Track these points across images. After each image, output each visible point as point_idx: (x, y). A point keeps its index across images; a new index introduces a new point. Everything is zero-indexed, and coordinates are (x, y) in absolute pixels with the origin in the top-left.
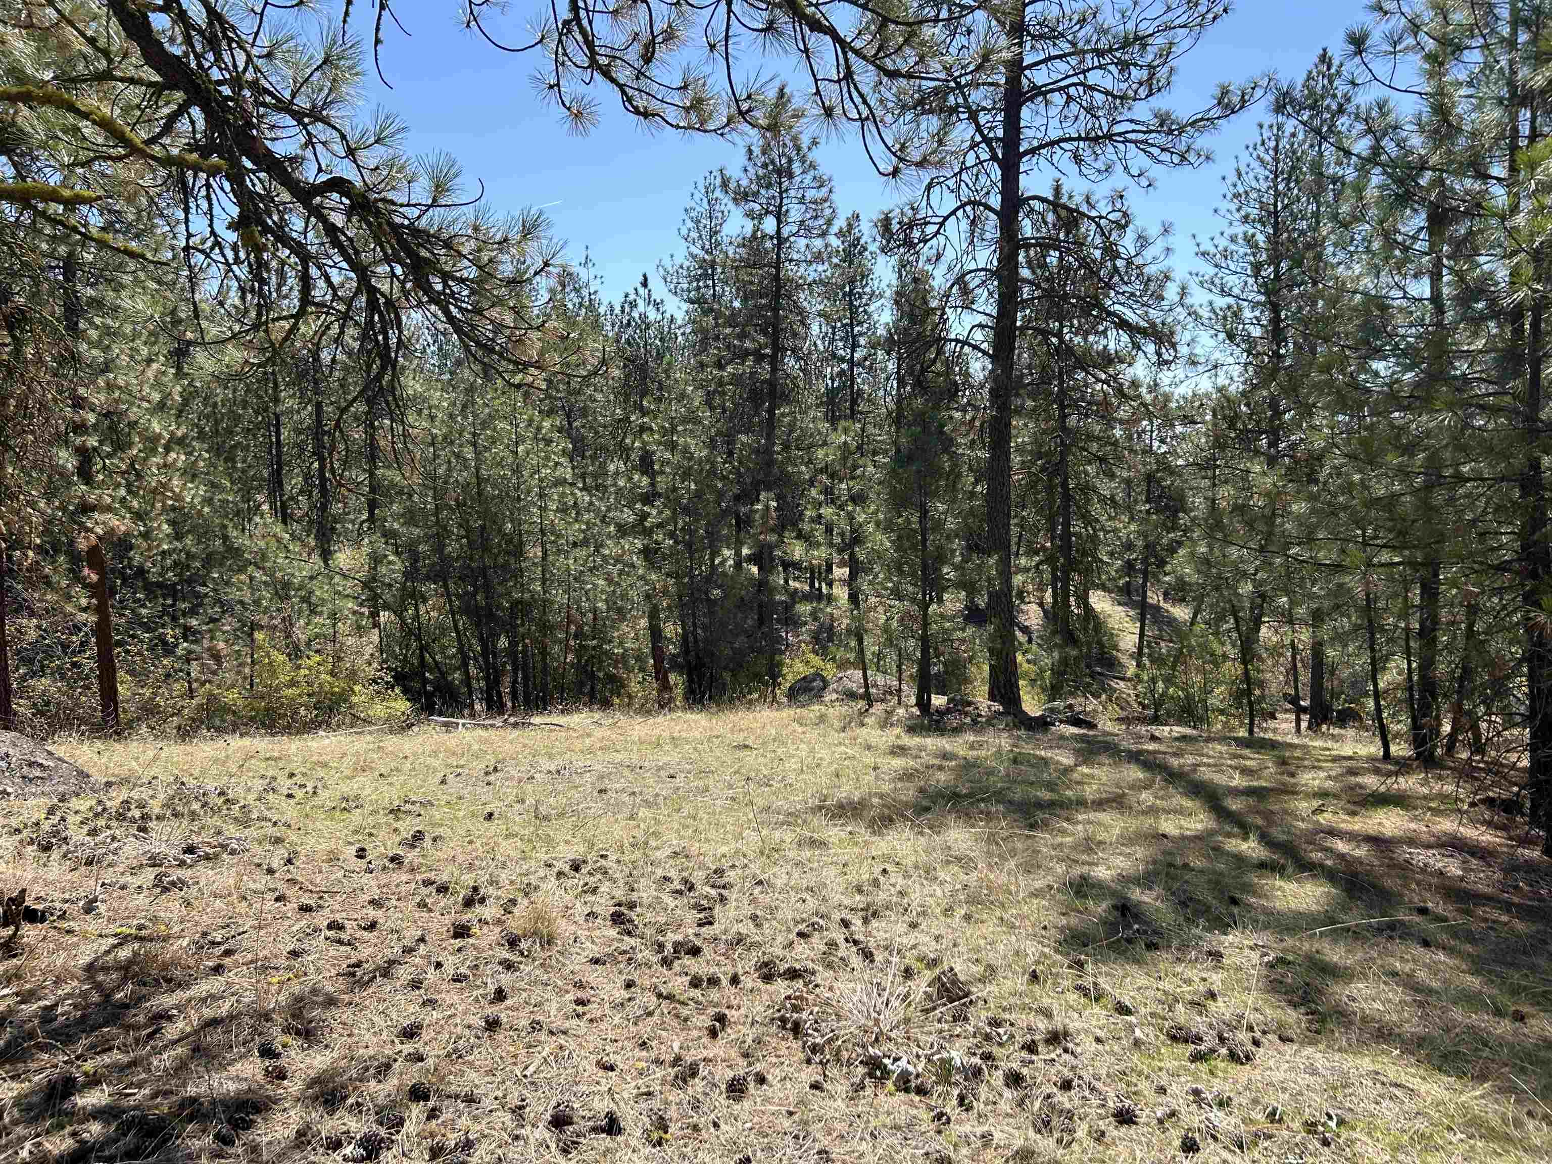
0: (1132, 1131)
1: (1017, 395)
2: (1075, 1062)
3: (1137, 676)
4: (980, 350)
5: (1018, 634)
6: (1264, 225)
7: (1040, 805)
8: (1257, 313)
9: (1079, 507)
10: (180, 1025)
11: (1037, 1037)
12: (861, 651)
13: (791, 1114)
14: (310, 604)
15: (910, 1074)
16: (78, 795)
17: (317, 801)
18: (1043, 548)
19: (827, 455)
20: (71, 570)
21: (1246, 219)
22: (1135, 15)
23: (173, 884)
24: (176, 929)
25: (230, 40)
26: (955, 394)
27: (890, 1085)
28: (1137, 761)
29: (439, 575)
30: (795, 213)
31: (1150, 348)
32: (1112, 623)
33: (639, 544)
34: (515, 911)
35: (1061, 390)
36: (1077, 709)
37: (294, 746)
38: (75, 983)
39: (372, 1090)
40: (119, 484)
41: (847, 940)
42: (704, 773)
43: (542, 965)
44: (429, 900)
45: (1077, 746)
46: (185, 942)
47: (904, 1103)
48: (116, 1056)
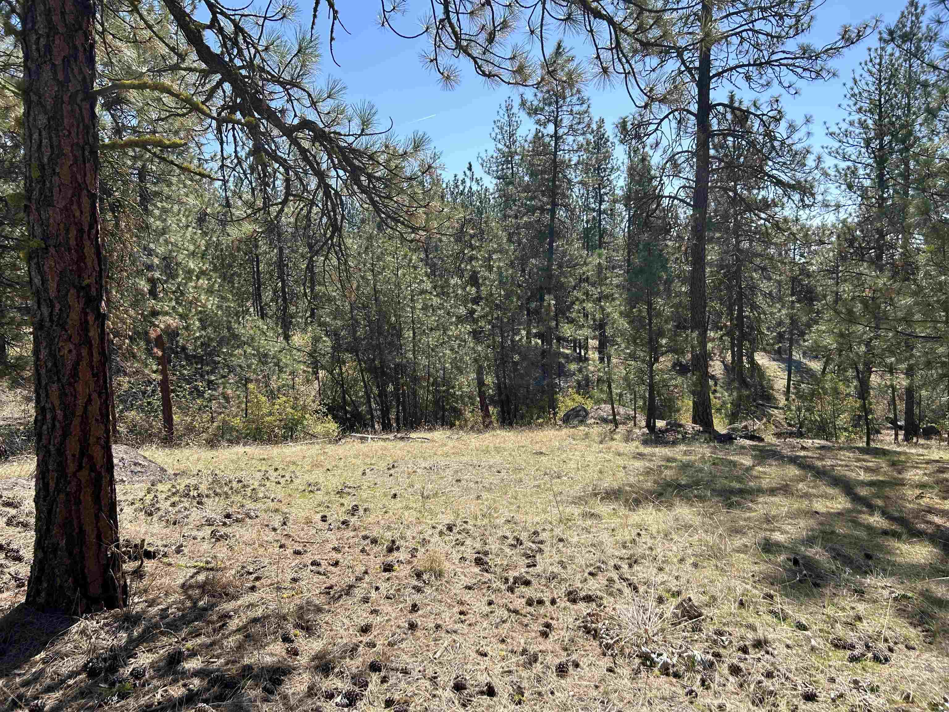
0: (815, 706)
1: (709, 230)
2: (773, 660)
3: (787, 406)
4: (685, 203)
5: (709, 380)
6: (872, 114)
7: (733, 492)
8: (868, 171)
9: (748, 300)
10: (237, 621)
11: (747, 643)
12: (610, 392)
13: (597, 687)
14: (279, 366)
15: (669, 664)
16: (161, 482)
17: (294, 486)
18: (725, 326)
19: (587, 271)
20: (147, 349)
21: (860, 110)
23: (221, 536)
24: (228, 564)
25: (248, 43)
26: (669, 231)
27: (656, 671)
28: (794, 463)
29: (353, 349)
30: (566, 120)
31: (797, 197)
32: (770, 373)
33: (470, 328)
34: (418, 555)
35: (737, 225)
36: (750, 428)
37: (274, 451)
38: (177, 595)
39: (348, 664)
40: (172, 299)
41: (619, 578)
42: (518, 470)
43: (437, 589)
44: (367, 548)
45: (754, 453)
46: (233, 572)
47: (666, 682)
48: (202, 640)
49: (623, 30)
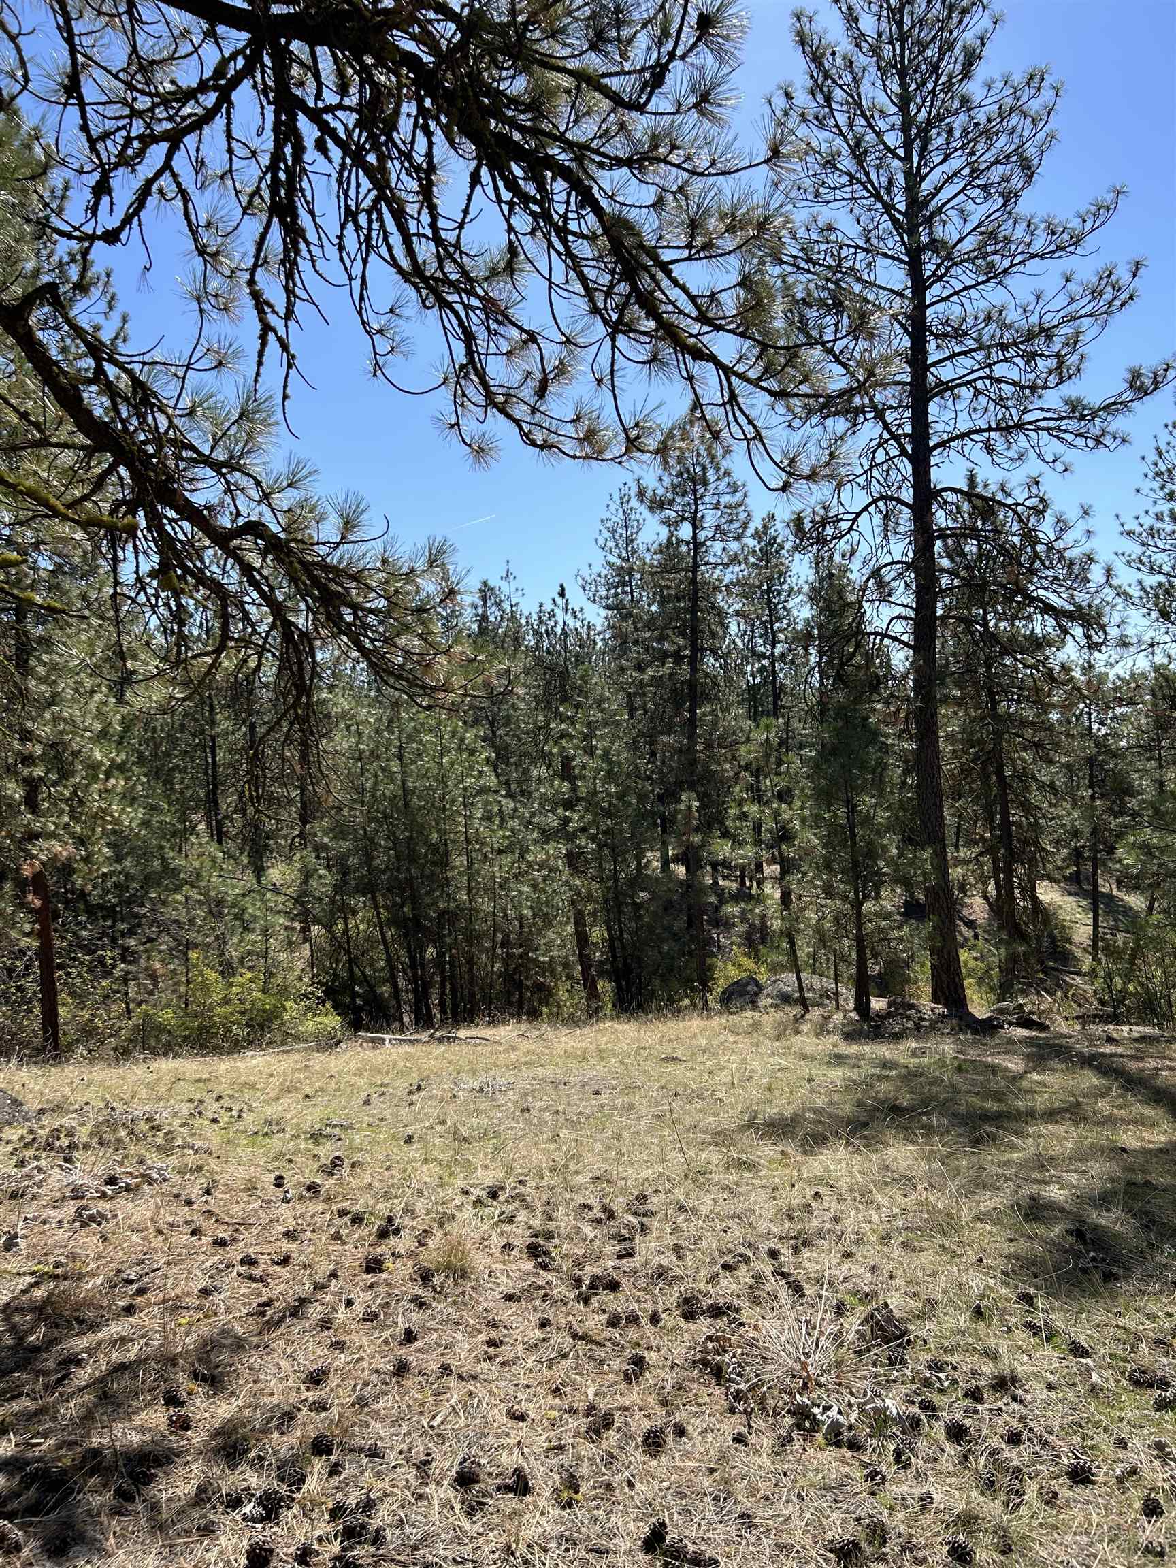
0: (1087, 1492)
1: (943, 684)
2: (1024, 1412)
3: (1093, 970)
4: (901, 642)
5: (962, 929)
7: (986, 1117)
9: (1017, 796)
10: (89, 1370)
11: (982, 1383)
12: (793, 953)
13: (711, 1471)
14: (243, 921)
15: (842, 1425)
16: (10, 1124)
17: (240, 1126)
18: (983, 838)
19: (750, 752)
20: (16, 896)
21: (1170, 496)
23: (92, 1218)
24: (92, 1265)
25: (153, 406)
26: (877, 686)
27: (820, 1437)
28: (1091, 1066)
29: (368, 888)
30: (711, 518)
31: (1078, 631)
32: (1064, 915)
33: (563, 848)
34: (430, 1243)
36: (1029, 1008)
37: (223, 1067)
39: (275, 1443)
40: (63, 811)
41: (775, 1272)
42: (632, 1088)
43: (455, 1302)
44: (344, 1232)
45: (1027, 1050)
46: (99, 1280)
47: (835, 1459)
48: (25, 1404)
49: (741, 376)
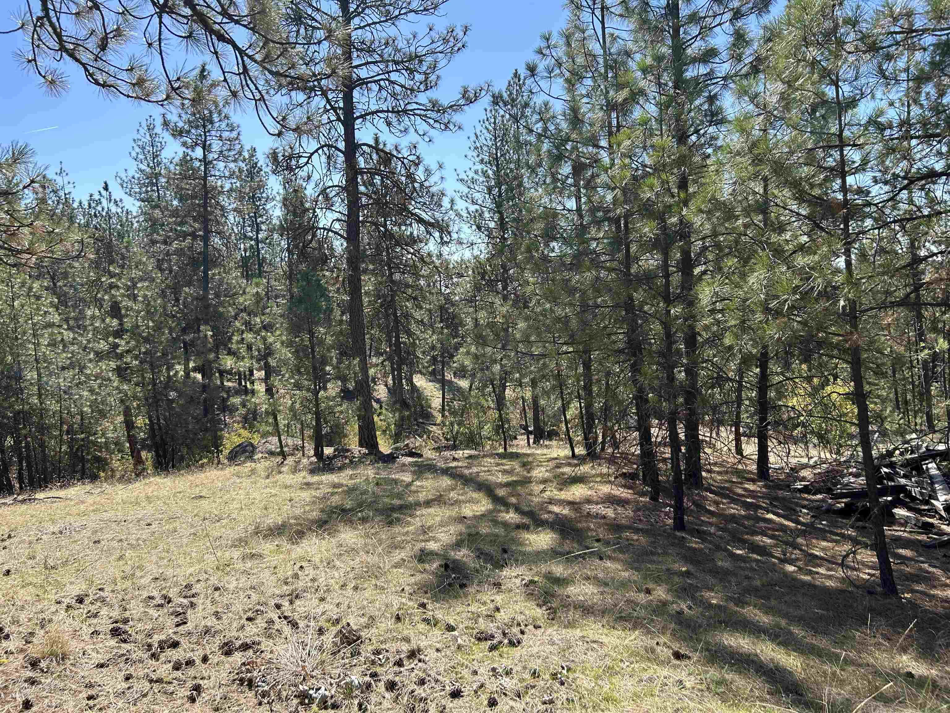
0: (460, 702)
1: (363, 261)
2: (425, 667)
3: (443, 422)
4: (339, 235)
5: (374, 404)
6: (491, 165)
7: (393, 509)
8: (492, 215)
9: (404, 327)
11: (402, 656)
12: (276, 424)
15: (327, 697)
18: (385, 352)
19: (245, 300)
21: (482, 161)
22: (414, 43)
26: (326, 262)
27: (314, 707)
28: (447, 474)
30: (216, 146)
31: (437, 234)
32: (427, 393)
33: (113, 365)
34: (34, 640)
35: (389, 259)
36: (411, 446)
41: (280, 618)
42: (173, 519)
43: (59, 676)
45: (413, 469)
49: (250, 57)
